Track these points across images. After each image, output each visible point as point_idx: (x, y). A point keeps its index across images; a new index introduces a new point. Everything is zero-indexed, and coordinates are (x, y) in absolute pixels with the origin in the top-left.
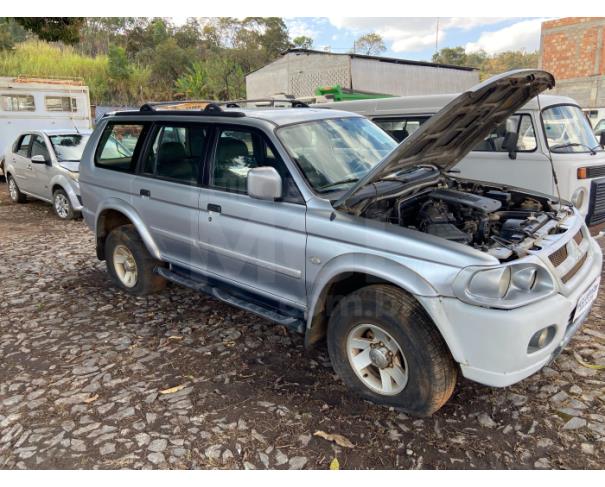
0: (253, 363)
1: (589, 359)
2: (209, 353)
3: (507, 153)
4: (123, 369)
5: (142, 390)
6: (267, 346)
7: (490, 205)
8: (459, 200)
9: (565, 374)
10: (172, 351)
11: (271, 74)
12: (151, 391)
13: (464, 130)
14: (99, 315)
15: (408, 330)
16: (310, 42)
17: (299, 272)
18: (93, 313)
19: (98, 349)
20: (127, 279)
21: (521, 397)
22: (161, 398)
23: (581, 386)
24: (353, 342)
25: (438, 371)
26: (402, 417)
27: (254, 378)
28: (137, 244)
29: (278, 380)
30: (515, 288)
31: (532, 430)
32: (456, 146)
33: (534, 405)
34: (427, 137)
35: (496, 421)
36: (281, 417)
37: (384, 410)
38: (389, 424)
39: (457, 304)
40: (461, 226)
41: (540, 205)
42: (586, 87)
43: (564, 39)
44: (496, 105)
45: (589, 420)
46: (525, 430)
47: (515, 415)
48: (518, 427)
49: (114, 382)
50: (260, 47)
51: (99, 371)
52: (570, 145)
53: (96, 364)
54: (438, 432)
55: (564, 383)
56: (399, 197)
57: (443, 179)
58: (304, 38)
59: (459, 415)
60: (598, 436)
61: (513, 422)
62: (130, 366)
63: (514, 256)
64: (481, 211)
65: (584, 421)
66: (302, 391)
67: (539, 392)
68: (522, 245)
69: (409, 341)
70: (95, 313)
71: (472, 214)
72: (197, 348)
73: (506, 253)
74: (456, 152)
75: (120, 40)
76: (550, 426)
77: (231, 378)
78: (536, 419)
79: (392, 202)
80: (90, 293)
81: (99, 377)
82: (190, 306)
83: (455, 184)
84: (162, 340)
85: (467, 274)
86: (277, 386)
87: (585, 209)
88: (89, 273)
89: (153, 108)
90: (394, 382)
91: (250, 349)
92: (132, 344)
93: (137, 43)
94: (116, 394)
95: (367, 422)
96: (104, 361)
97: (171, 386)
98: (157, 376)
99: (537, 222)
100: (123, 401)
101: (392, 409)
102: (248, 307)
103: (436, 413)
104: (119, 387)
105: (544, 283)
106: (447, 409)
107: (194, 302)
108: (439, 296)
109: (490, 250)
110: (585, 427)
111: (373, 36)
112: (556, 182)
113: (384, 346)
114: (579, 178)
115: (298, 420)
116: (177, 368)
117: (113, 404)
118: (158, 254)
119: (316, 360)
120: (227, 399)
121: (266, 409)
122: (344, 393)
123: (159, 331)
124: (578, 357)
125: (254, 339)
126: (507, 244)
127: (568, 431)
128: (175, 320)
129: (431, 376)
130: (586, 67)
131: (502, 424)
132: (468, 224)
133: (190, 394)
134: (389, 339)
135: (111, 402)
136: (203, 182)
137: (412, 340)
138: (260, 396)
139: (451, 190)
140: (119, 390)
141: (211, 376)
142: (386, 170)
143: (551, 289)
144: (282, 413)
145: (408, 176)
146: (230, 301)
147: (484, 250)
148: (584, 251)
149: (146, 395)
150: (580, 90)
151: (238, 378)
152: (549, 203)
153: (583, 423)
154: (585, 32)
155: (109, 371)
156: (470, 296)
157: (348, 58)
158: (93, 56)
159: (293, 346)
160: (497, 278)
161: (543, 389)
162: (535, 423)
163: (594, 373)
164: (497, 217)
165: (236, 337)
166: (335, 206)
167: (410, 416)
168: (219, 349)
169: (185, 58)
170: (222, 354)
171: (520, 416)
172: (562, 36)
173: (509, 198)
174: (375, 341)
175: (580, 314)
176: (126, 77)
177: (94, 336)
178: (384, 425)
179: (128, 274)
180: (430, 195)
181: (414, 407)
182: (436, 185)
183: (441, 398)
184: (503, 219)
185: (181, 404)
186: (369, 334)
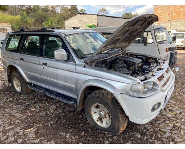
0: (60, 118)
1: (171, 111)
2: (44, 115)
3: (144, 44)
4: (12, 122)
5: (18, 130)
6: (65, 111)
7: (138, 61)
8: (128, 60)
9: (164, 116)
10: (31, 115)
11: (72, 21)
12: (21, 130)
13: (129, 36)
14: (7, 102)
15: (111, 106)
16: (84, 11)
17: (74, 86)
18: (5, 101)
19: (5, 115)
20: (18, 89)
21: (150, 126)
22: (24, 133)
23: (169, 121)
24: (93, 110)
25: (121, 119)
26: (110, 135)
27: (59, 124)
28: (20, 77)
29: (68, 124)
30: (146, 90)
31: (153, 138)
32: (127, 41)
33: (154, 128)
34: (116, 38)
35: (141, 135)
36: (67, 138)
37: (104, 133)
38: (105, 138)
39: (127, 96)
40: (128, 68)
41: (154, 61)
42: (167, 24)
43: (161, 9)
44: (139, 27)
45: (172, 133)
46: (151, 138)
47: (148, 132)
48: (149, 137)
49: (9, 127)
50: (69, 12)
51: (4, 123)
52: (163, 41)
53: (3, 121)
54: (122, 140)
55: (163, 120)
56: (108, 59)
57: (123, 52)
58: (83, 10)
59: (129, 134)
60: (175, 139)
61: (147, 135)
62: (15, 121)
63: (146, 79)
64: (135, 63)
65: (170, 133)
66: (75, 127)
67: (155, 124)
68: (149, 74)
69: (111, 109)
70: (6, 102)
71: (132, 64)
72: (40, 113)
73: (143, 78)
74: (127, 43)
75: (24, 10)
76: (159, 136)
77: (51, 124)
78: (154, 134)
79: (106, 61)
80: (5, 95)
81: (3, 126)
82: (40, 98)
83: (127, 54)
84: (28, 111)
85: (130, 86)
86: (67, 126)
87: (168, 61)
88: (6, 87)
89: (24, 30)
90: (107, 123)
91: (59, 112)
92: (17, 113)
93: (30, 11)
94: (9, 132)
95: (98, 138)
96: (6, 119)
97: (28, 129)
98: (24, 125)
99: (153, 66)
100: (11, 135)
101: (106, 133)
102: (58, 98)
103: (121, 133)
104: (10, 129)
105: (156, 88)
106: (125, 132)
107: (42, 96)
108: (121, 94)
109: (138, 77)
110: (171, 136)
111: (104, 9)
112: (159, 53)
113: (103, 111)
114: (166, 51)
115: (73, 139)
116: (32, 121)
117: (7, 136)
118: (28, 80)
119: (81, 115)
120: (48, 132)
121: (62, 135)
122: (90, 127)
123: (27, 107)
124: (168, 110)
125: (61, 109)
126: (143, 74)
127: (165, 138)
128: (34, 103)
129: (119, 121)
130: (167, 18)
131: (144, 136)
132: (131, 67)
133: (35, 131)
134: (105, 109)
135: (6, 135)
136: (41, 55)
137: (112, 109)
138: (60, 131)
139: (126, 56)
140: (10, 131)
141: (44, 124)
142: (103, 50)
143: (159, 90)
144: (68, 137)
145: (111, 52)
146: (52, 96)
147: (136, 77)
148: (169, 76)
149: (19, 132)
150: (166, 25)
151: (54, 124)
152: (157, 60)
153: (170, 134)
154: (167, 7)
155: (7, 123)
156: (131, 93)
157: (96, 16)
158: (15, 16)
159: (74, 111)
160: (140, 87)
161: (157, 122)
162: (154, 135)
163: (173, 116)
164: (140, 65)
165: (55, 108)
166: (85, 63)
167: (112, 135)
168: (48, 113)
169: (45, 16)
170: (49, 115)
171: (149, 133)
172: (160, 9)
173: (144, 59)
174: (100, 109)
175: (168, 97)
176: (26, 22)
177: (4, 110)
178: (103, 139)
179: (19, 87)
180: (118, 58)
181: (114, 132)
182: (120, 55)
183: (122, 129)
184: (142, 66)
185: (31, 135)
186: (99, 107)
